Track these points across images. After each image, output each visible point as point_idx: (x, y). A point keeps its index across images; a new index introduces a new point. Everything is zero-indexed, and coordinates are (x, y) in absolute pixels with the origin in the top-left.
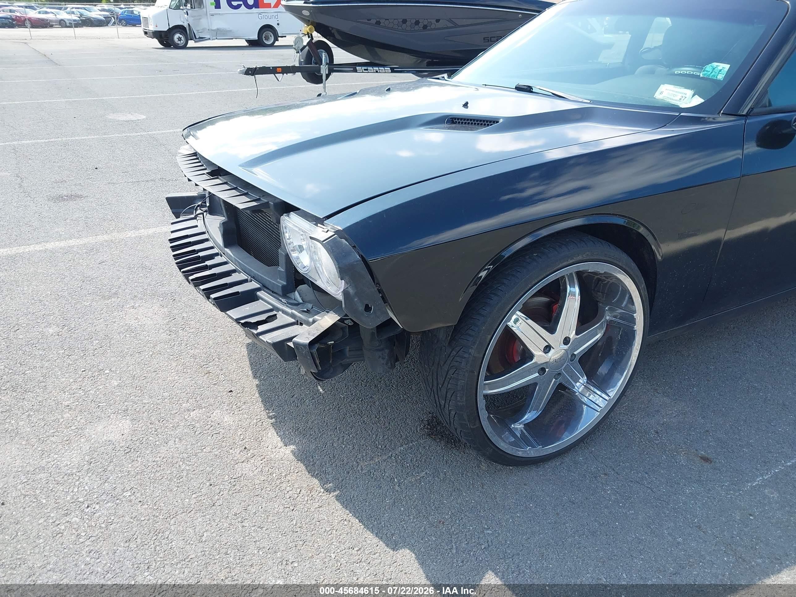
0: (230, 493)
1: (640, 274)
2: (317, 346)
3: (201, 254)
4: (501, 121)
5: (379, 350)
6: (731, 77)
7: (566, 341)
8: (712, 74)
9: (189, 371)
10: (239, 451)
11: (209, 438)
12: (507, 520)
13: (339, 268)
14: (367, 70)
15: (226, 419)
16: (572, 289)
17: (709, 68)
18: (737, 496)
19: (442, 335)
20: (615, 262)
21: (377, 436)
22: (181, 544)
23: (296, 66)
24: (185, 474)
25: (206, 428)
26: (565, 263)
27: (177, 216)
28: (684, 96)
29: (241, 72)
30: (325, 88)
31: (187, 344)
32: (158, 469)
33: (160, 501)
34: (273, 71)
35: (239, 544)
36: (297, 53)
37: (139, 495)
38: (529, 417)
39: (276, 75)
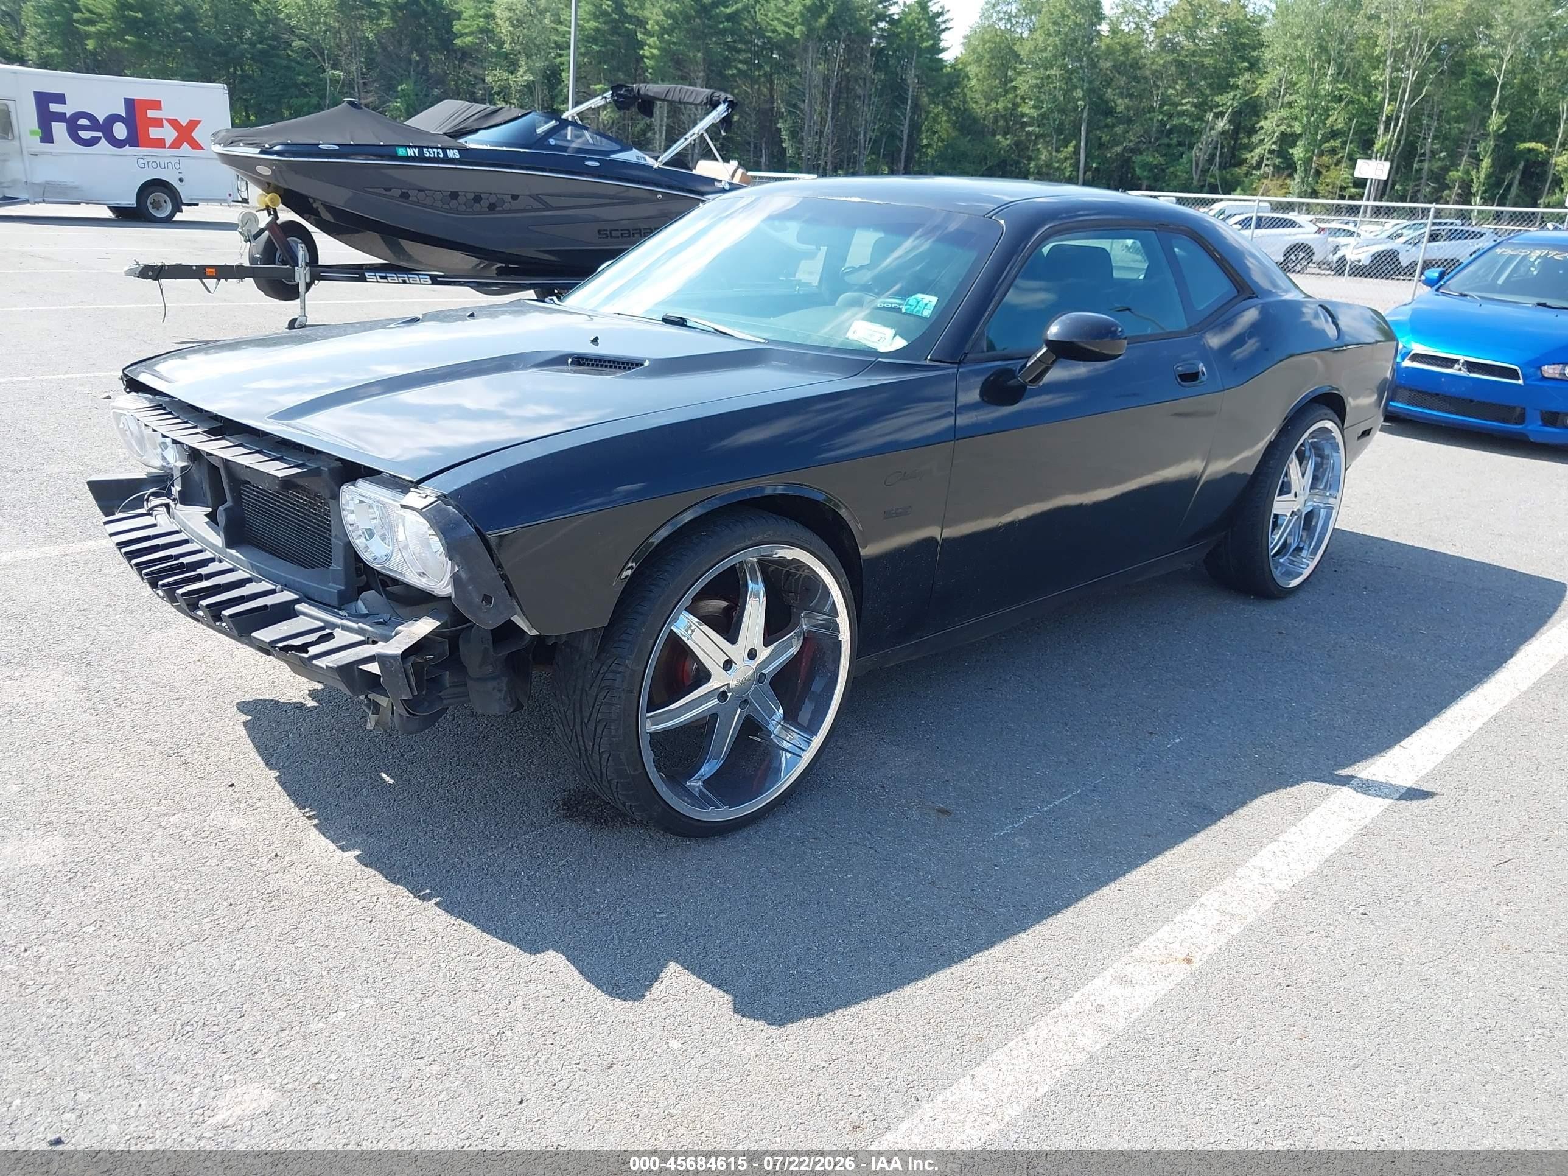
0: (266, 910)
1: (838, 563)
2: (412, 658)
3: (185, 560)
4: (647, 364)
5: (494, 679)
6: (941, 313)
7: (752, 655)
8: (918, 308)
9: (149, 763)
10: (266, 860)
11: (212, 847)
12: (687, 900)
13: (447, 543)
14: (385, 278)
15: (234, 822)
16: (755, 586)
17: (912, 300)
18: (981, 848)
19: (586, 645)
20: (806, 545)
21: (485, 825)
22: (202, 978)
23: (245, 265)
24: (183, 896)
25: (203, 835)
26: (742, 545)
27: (108, 511)
28: (883, 336)
29: (130, 273)
30: (303, 307)
31: (134, 727)
32: (134, 894)
33: (151, 931)
34: (199, 272)
35: (296, 967)
36: (246, 241)
37: (110, 928)
38: (707, 769)
39: (204, 280)
